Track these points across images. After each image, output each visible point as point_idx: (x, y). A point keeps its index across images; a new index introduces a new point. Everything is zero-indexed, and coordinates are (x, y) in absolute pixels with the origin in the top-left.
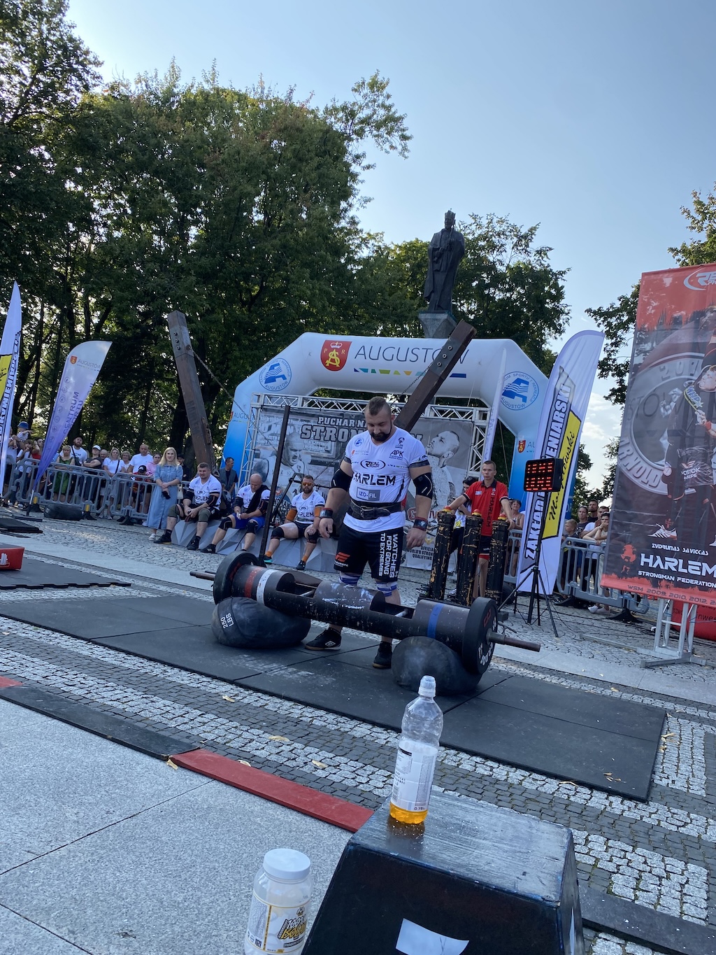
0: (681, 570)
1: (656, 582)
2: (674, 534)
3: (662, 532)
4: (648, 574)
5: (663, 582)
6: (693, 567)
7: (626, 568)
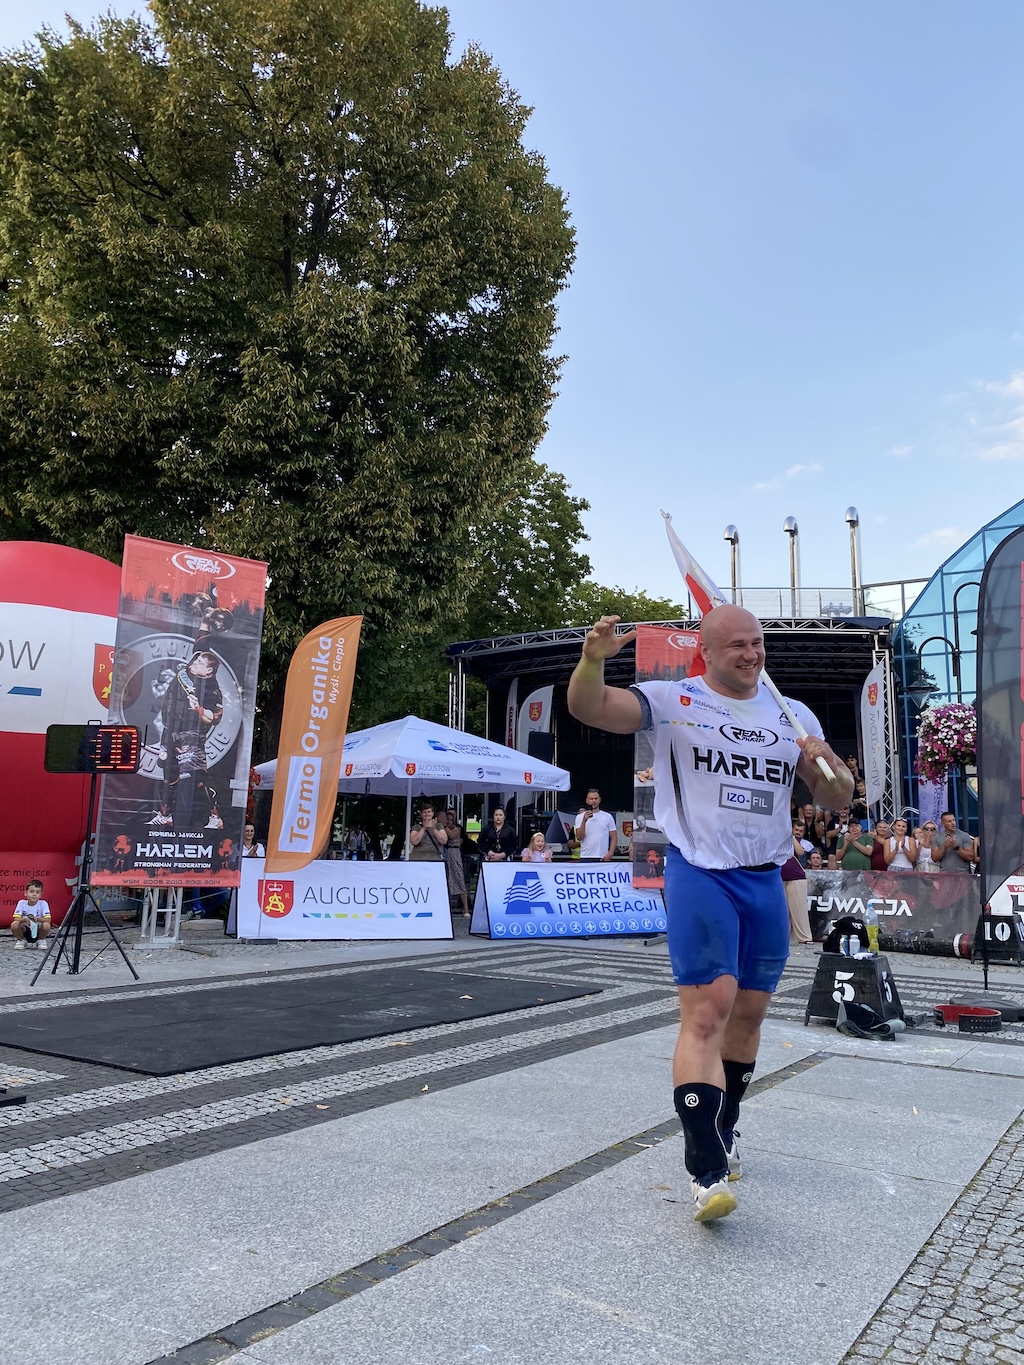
0: (177, 855)
1: (152, 872)
2: (170, 820)
3: (160, 819)
4: (144, 864)
5: (160, 871)
6: (189, 851)
7: (120, 862)
